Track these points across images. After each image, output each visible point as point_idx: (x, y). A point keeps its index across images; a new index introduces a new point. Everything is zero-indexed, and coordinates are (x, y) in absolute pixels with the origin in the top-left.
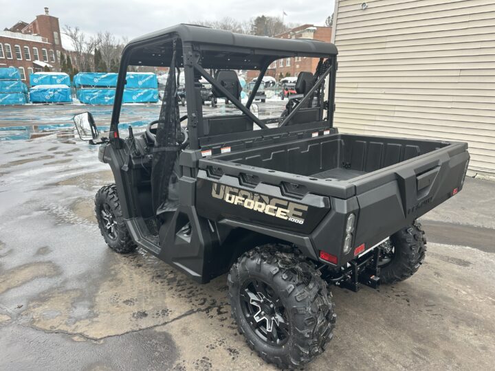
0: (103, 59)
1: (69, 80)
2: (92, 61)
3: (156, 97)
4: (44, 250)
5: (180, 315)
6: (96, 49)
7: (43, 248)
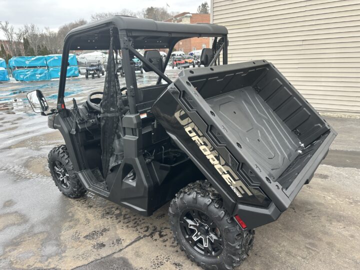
0: (31, 45)
1: (5, 63)
2: (22, 47)
3: (77, 72)
4: (9, 203)
5: (131, 242)
6: (24, 38)
7: (8, 201)
